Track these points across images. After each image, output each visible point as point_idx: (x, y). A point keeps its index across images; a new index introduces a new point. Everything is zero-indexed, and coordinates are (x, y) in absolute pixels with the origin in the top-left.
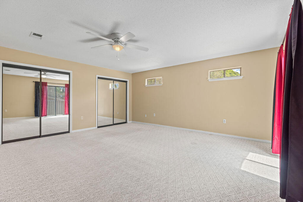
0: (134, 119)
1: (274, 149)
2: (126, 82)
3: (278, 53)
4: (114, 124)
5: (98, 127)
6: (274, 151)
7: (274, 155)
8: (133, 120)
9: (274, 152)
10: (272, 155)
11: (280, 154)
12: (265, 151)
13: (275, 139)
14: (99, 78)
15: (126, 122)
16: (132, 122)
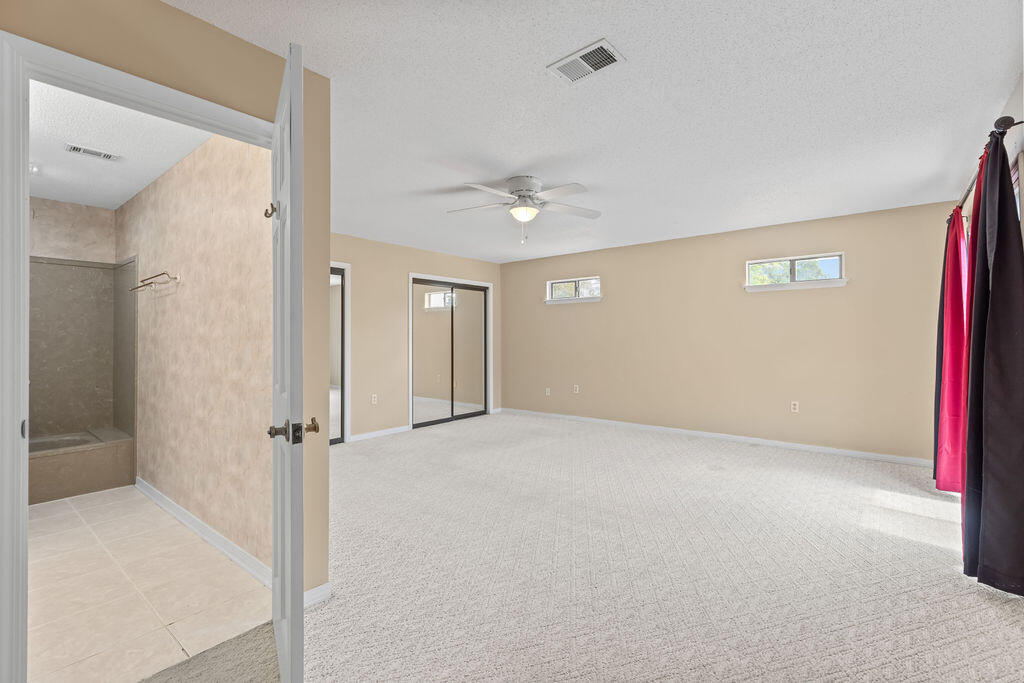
0: (506, 403)
1: (941, 479)
2: (485, 290)
3: (949, 221)
4: (454, 418)
5: (415, 426)
6: (941, 484)
7: (941, 495)
8: (504, 405)
9: (943, 486)
10: (936, 494)
11: (962, 492)
12: (914, 485)
13: (944, 453)
14: (416, 281)
15: (484, 412)
16: (502, 411)
